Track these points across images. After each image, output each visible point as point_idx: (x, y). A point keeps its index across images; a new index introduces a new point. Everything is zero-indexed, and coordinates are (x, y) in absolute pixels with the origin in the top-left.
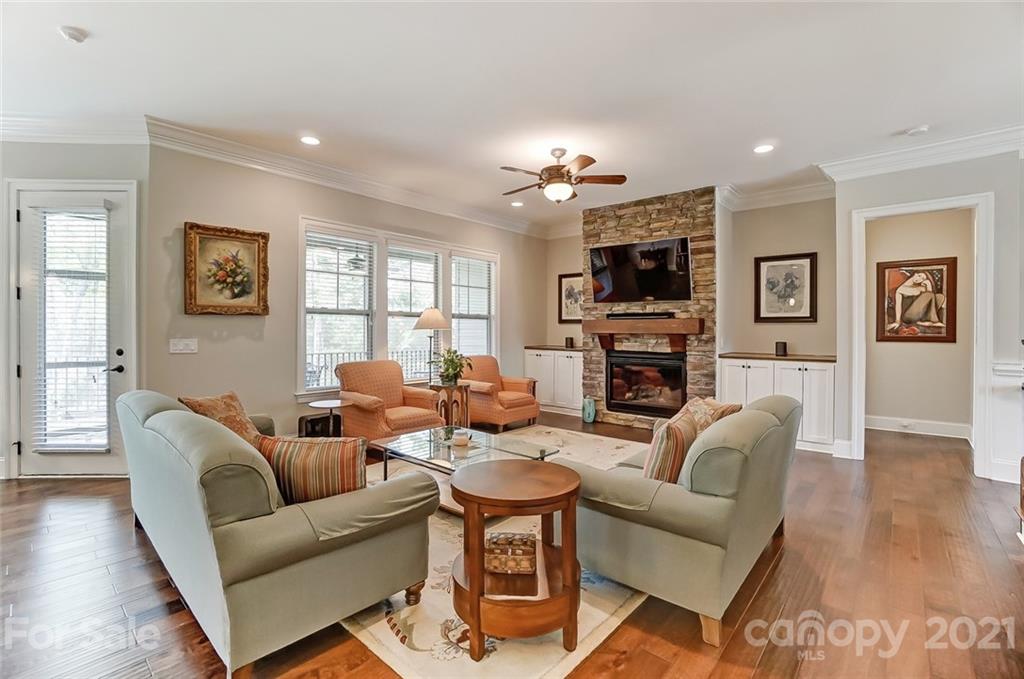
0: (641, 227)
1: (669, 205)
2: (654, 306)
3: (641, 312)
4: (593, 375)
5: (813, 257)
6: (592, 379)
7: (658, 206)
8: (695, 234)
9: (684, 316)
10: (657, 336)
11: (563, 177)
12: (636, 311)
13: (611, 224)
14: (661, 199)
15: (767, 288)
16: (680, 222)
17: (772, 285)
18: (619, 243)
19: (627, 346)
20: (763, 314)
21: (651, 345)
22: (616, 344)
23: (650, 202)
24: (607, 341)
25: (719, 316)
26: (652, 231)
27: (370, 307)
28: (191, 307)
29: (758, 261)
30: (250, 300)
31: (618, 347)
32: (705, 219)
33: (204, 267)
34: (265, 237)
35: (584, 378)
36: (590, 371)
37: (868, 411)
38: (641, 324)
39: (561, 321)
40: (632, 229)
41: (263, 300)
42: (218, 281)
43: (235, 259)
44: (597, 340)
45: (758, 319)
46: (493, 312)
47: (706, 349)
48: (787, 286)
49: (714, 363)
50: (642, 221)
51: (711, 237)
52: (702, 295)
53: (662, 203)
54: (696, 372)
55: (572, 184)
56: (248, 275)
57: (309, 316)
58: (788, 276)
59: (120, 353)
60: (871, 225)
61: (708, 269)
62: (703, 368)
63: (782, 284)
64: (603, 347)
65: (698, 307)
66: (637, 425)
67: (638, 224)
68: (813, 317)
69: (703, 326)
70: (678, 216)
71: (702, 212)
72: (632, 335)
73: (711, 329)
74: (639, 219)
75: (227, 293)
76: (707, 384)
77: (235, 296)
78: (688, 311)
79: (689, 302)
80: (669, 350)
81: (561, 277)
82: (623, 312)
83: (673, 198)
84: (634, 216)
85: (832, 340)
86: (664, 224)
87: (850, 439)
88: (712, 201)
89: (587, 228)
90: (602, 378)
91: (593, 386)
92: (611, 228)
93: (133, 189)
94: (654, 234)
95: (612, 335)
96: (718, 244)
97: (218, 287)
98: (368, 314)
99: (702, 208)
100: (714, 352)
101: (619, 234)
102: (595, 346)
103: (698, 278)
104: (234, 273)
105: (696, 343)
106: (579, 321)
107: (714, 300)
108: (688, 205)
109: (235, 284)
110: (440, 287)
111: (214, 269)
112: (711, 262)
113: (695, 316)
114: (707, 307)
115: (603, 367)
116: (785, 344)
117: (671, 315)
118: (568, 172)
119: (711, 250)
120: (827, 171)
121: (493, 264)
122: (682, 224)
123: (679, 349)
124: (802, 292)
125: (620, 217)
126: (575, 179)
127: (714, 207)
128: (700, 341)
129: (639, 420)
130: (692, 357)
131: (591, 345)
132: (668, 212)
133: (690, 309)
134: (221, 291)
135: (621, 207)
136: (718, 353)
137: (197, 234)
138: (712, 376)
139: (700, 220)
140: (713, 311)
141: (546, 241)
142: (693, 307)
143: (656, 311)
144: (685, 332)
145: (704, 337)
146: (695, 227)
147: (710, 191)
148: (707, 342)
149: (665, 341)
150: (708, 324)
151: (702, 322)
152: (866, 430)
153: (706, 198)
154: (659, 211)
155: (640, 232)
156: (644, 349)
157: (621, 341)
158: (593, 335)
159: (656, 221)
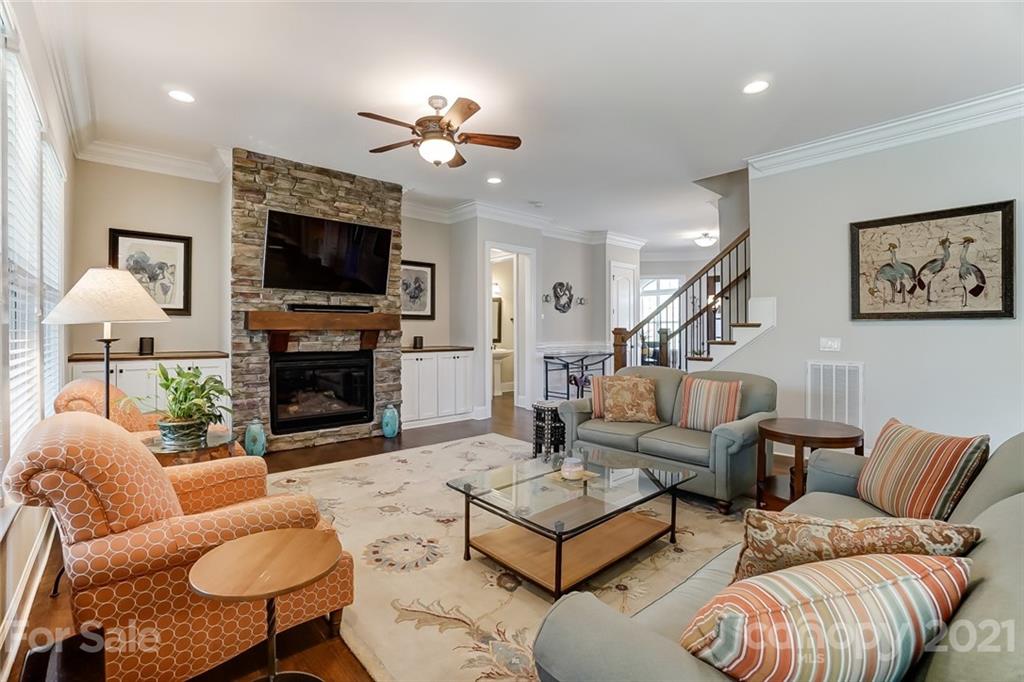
0: (324, 201)
1: (359, 188)
2: (342, 298)
3: (326, 303)
4: (252, 390)
5: (432, 267)
6: (249, 395)
7: (347, 184)
10: (345, 331)
11: (442, 131)
12: (319, 303)
13: (284, 184)
14: (351, 178)
15: (402, 288)
16: (369, 210)
17: (406, 286)
18: (293, 212)
19: (306, 346)
22: (290, 343)
23: (337, 175)
24: (278, 341)
26: (338, 210)
31: (292, 348)
32: (393, 215)
35: (234, 396)
36: (244, 385)
38: (325, 317)
40: (313, 200)
44: (257, 339)
47: (393, 344)
48: (416, 288)
49: (399, 358)
50: (325, 194)
51: (399, 235)
52: (391, 290)
53: (352, 183)
54: (385, 369)
55: (454, 142)
58: (417, 280)
61: (395, 266)
62: (390, 365)
63: (413, 286)
64: (268, 349)
65: (386, 302)
66: (320, 442)
67: (321, 197)
68: (432, 316)
69: (398, 325)
70: (369, 204)
71: (391, 207)
72: (312, 331)
74: (322, 190)
76: (393, 380)
80: (357, 348)
81: (115, 234)
82: (301, 303)
83: (363, 181)
84: (317, 186)
86: (352, 207)
88: (399, 199)
90: (266, 394)
92: (282, 189)
94: (341, 214)
95: (288, 332)
99: (390, 203)
100: (400, 347)
101: (295, 201)
102: (257, 347)
105: (384, 339)
107: (401, 296)
108: (378, 195)
112: (398, 259)
113: (384, 311)
114: (394, 302)
115: (266, 377)
117: (371, 309)
118: (449, 125)
119: (398, 247)
120: (478, 208)
122: (372, 213)
123: (367, 346)
125: (296, 180)
126: (459, 137)
127: (401, 205)
128: (388, 336)
129: (322, 436)
130: (379, 355)
131: (249, 347)
132: (359, 196)
133: (379, 304)
135: (298, 166)
138: (398, 371)
139: (389, 214)
140: (399, 307)
143: (343, 304)
144: (375, 328)
145: (392, 333)
147: (398, 189)
148: (394, 338)
149: (353, 338)
151: (391, 317)
153: (394, 195)
154: (348, 191)
155: (323, 207)
156: (326, 348)
157: (298, 340)
158: (252, 333)
159: (342, 199)
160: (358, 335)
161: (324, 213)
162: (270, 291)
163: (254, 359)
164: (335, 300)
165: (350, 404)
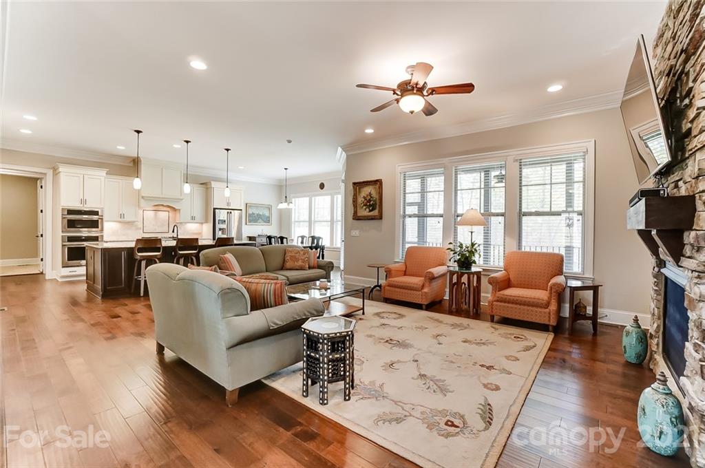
28: (356, 217)
30: (375, 213)
33: (360, 200)
41: (381, 212)
42: (364, 205)
43: (370, 194)
56: (375, 201)
75: (368, 210)
77: (370, 211)
97: (364, 207)
104: (370, 201)
109: (370, 205)
111: (363, 200)
134: (365, 209)
137: (358, 186)
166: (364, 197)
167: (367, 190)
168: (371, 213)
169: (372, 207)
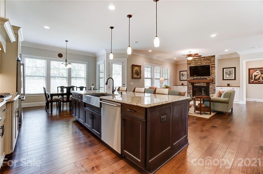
0: (200, 62)
4: (189, 90)
5: (235, 68)
6: (189, 91)
7: (203, 59)
8: (211, 64)
9: (209, 79)
10: (203, 83)
11: (191, 56)
12: (199, 78)
13: (193, 62)
15: (225, 73)
16: (208, 62)
17: (226, 73)
20: (224, 79)
21: (202, 84)
22: (194, 84)
24: (193, 84)
25: (216, 79)
27: (152, 77)
28: (133, 78)
29: (223, 69)
30: (139, 76)
31: (195, 85)
32: (213, 61)
34: (141, 66)
35: (187, 91)
36: (189, 89)
37: (246, 97)
38: (200, 80)
39: (180, 80)
41: (140, 76)
43: (137, 70)
44: (190, 83)
45: (223, 79)
46: (169, 78)
47: (213, 85)
48: (230, 73)
49: (215, 88)
50: (200, 61)
51: (215, 65)
52: (213, 75)
56: (139, 72)
57: (145, 79)
58: (230, 71)
59: (124, 84)
60: (246, 62)
61: (214, 70)
62: (213, 88)
63: (228, 73)
64: (192, 85)
65: (212, 77)
68: (235, 79)
69: (213, 81)
70: (208, 61)
72: (198, 83)
73: (215, 81)
76: (214, 91)
77: (137, 76)
78: (210, 78)
79: (210, 76)
80: (206, 85)
81: (180, 72)
82: (196, 78)
83: (207, 57)
84: (198, 60)
85: (239, 83)
86: (205, 62)
87: (243, 100)
88: (215, 58)
89: (188, 62)
90: (191, 91)
91: (189, 92)
93: (126, 59)
94: (202, 64)
95: (194, 83)
96: (216, 66)
97: (135, 74)
98: (151, 79)
99: (212, 59)
100: (215, 85)
101: (195, 64)
102: (190, 85)
103: (212, 72)
104: (137, 72)
105: (211, 84)
106: (186, 80)
107: (215, 76)
108: (210, 58)
109: (137, 74)
110: (161, 74)
112: (215, 69)
113: (211, 79)
114: (214, 77)
115: (192, 89)
116: (229, 84)
117: (206, 79)
119: (215, 67)
120: (238, 53)
121: (168, 69)
123: (208, 85)
124: (233, 74)
125: (195, 61)
127: (215, 59)
128: (212, 83)
130: (211, 87)
131: (189, 85)
132: (206, 60)
134: (136, 75)
135: (195, 58)
136: (216, 86)
137: (133, 66)
138: (215, 90)
140: (215, 78)
141: (177, 64)
142: (211, 77)
144: (209, 82)
145: (213, 83)
146: (211, 63)
147: (214, 56)
148: (214, 84)
150: (214, 80)
151: (213, 80)
152: (246, 101)
153: (213, 57)
154: (204, 60)
155: (199, 63)
156: (200, 85)
157: (196, 84)
158: (189, 83)
159: (203, 61)
160: (206, 83)
161: (200, 64)
162: (191, 77)
163: (190, 86)
164: (202, 78)
165: (207, 96)
166: (135, 71)
167: (136, 68)
168: (137, 77)
169: (138, 74)
